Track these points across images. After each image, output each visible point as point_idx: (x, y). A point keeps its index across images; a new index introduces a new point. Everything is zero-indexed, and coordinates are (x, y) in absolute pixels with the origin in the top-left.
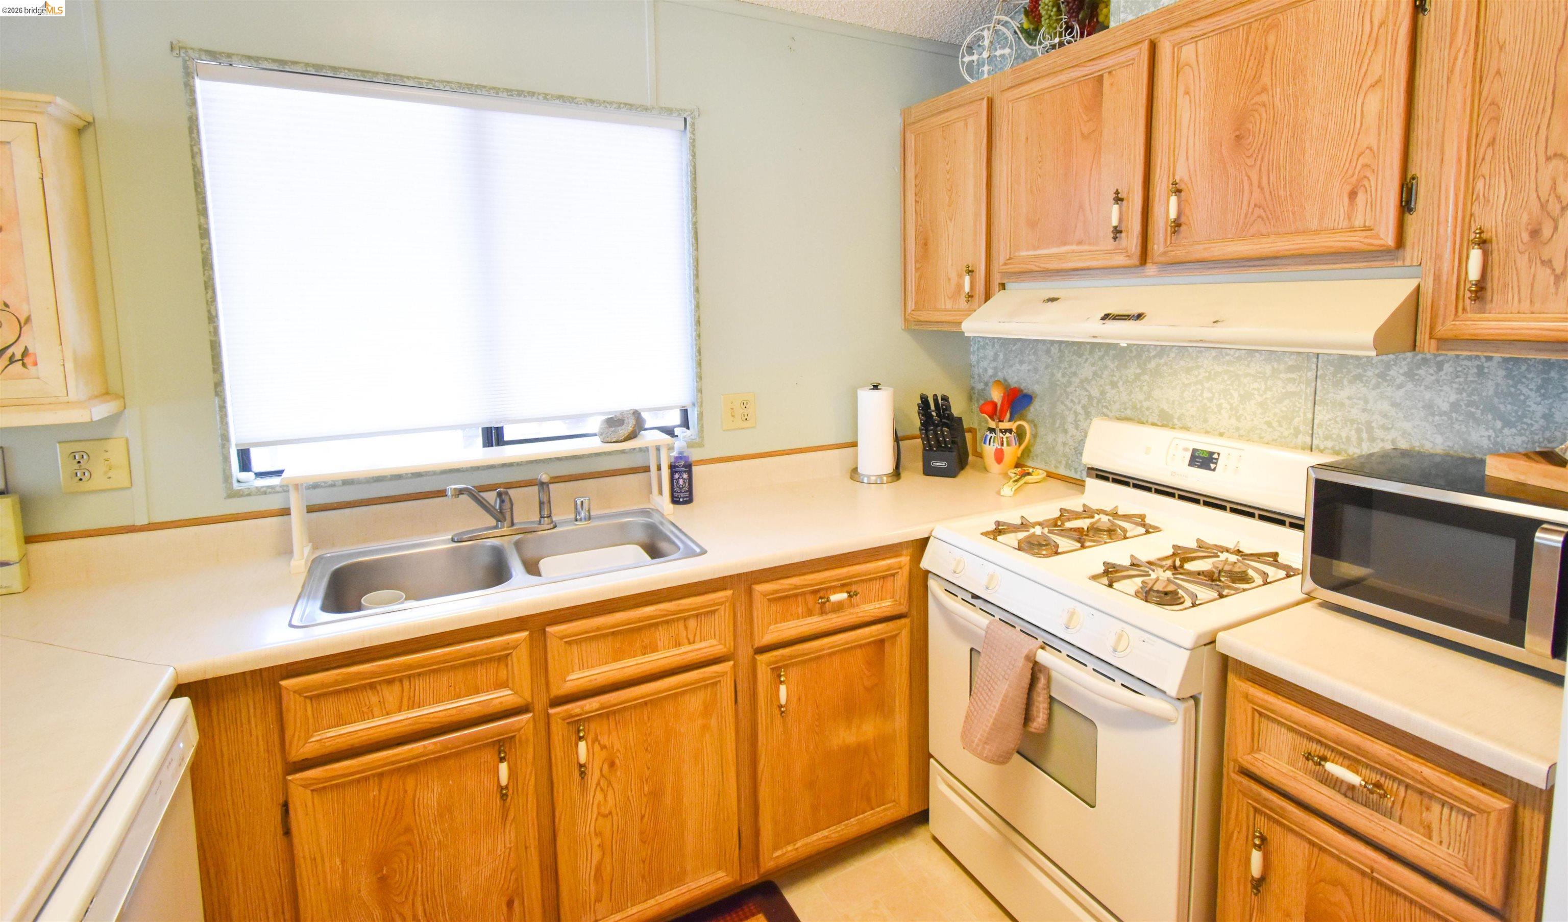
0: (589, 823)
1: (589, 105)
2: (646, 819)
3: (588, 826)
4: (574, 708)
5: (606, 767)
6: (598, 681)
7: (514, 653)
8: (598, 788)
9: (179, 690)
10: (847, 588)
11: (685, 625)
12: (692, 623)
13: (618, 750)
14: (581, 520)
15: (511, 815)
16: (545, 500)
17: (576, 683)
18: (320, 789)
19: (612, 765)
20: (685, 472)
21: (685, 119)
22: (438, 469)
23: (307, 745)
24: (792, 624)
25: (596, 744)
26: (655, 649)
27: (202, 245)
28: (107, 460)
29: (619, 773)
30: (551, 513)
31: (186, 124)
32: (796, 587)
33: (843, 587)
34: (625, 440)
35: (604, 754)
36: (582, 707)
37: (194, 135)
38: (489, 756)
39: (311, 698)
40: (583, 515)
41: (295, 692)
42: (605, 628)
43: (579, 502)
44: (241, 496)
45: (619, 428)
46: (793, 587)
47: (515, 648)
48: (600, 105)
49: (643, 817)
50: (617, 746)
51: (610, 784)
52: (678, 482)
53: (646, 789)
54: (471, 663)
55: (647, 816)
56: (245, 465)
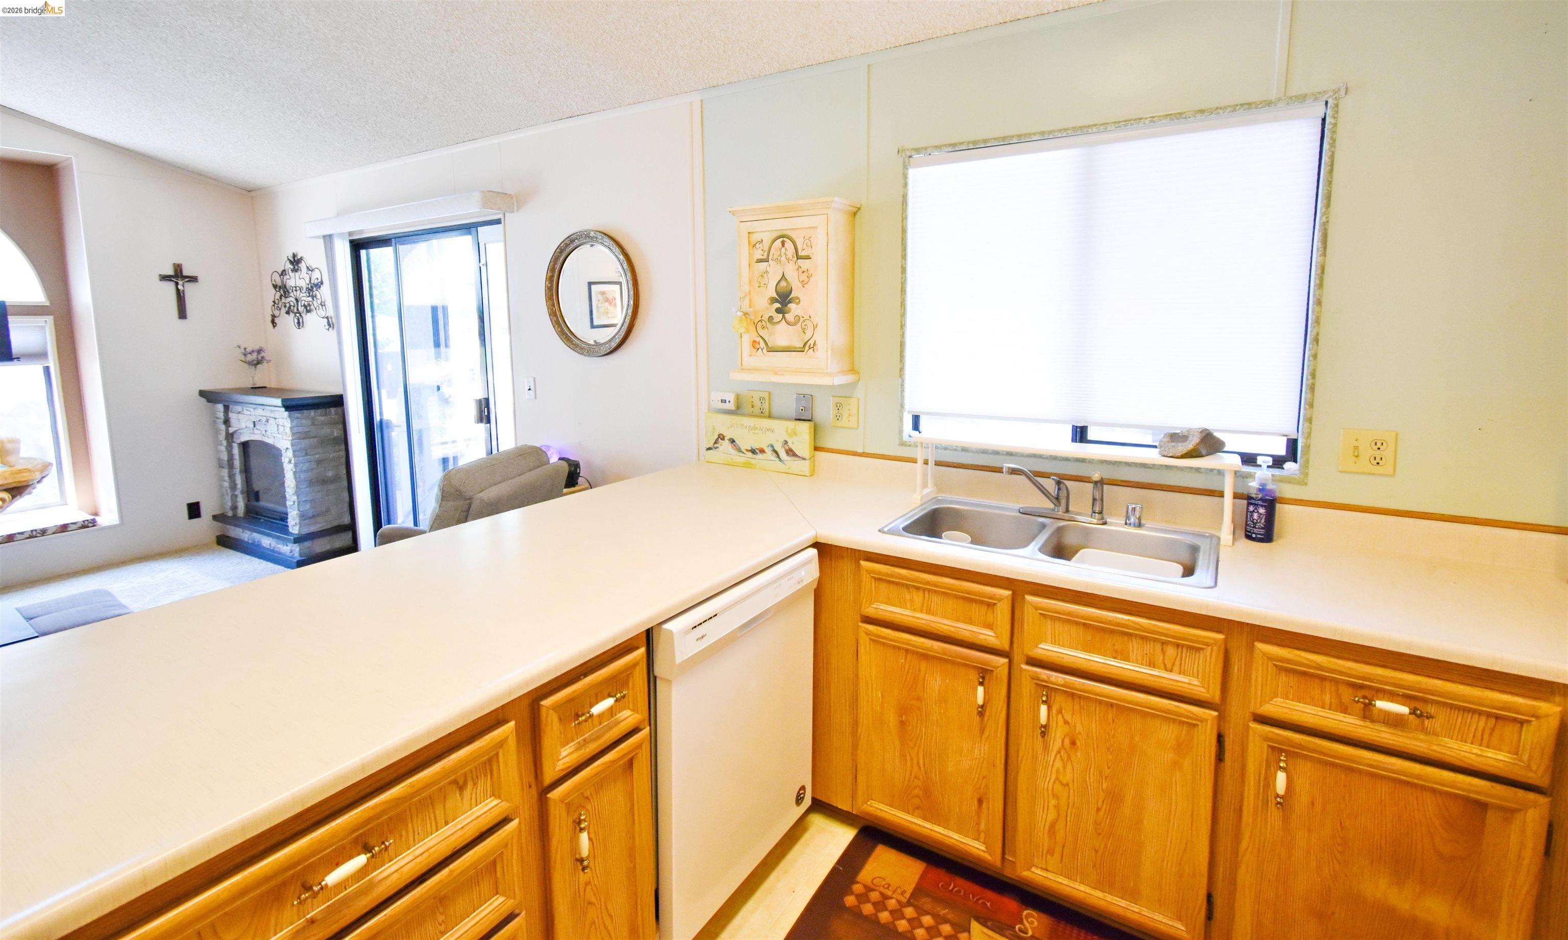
0: (1048, 779)
1: (1199, 116)
2: (1102, 813)
3: (1046, 783)
4: (1044, 673)
5: (1067, 741)
6: (1064, 660)
7: (998, 605)
8: (1058, 756)
9: (816, 545)
10: (1413, 705)
11: (1162, 649)
12: (1171, 651)
13: (1079, 733)
14: (1130, 524)
15: (986, 734)
16: (1098, 496)
17: (1044, 652)
18: (876, 640)
19: (1073, 743)
20: (1262, 506)
21: (1327, 103)
22: (1027, 452)
23: (870, 608)
24: (1309, 709)
25: (1060, 717)
26: (1126, 658)
27: (902, 278)
28: (849, 410)
29: (1079, 754)
30: (1102, 510)
31: (901, 199)
32: (1319, 667)
33: (1406, 699)
34: (1182, 457)
35: (1066, 729)
36: (1049, 676)
37: (904, 207)
38: (974, 676)
39: (875, 579)
40: (1132, 520)
41: (867, 571)
42: (1077, 617)
43: (1130, 507)
44: (906, 446)
45: (1180, 444)
46: (1314, 665)
47: (1000, 600)
48: (1212, 113)
49: (1098, 810)
50: (1079, 728)
51: (1069, 757)
52: (1252, 516)
53: (1105, 786)
54: (969, 599)
55: (1103, 810)
56: (916, 427)
